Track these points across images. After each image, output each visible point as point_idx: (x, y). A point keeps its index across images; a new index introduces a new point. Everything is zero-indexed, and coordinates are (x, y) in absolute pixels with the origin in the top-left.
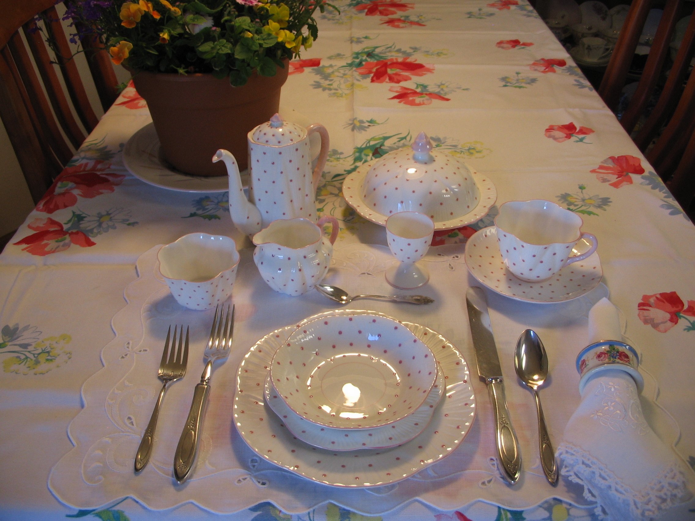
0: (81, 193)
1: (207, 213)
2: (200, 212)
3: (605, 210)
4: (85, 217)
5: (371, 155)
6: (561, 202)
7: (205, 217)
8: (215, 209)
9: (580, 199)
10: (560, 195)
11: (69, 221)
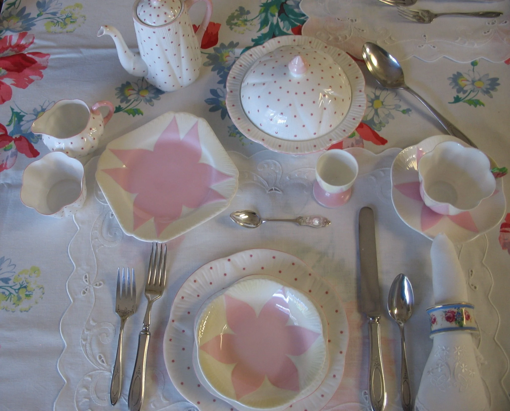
0: (13, 82)
1: (131, 107)
2: (124, 105)
3: (491, 97)
4: (24, 116)
5: (277, 14)
6: (452, 87)
7: (129, 112)
8: (137, 100)
9: (470, 80)
10: (452, 76)
11: (11, 121)
